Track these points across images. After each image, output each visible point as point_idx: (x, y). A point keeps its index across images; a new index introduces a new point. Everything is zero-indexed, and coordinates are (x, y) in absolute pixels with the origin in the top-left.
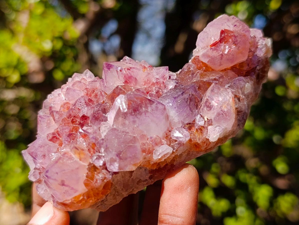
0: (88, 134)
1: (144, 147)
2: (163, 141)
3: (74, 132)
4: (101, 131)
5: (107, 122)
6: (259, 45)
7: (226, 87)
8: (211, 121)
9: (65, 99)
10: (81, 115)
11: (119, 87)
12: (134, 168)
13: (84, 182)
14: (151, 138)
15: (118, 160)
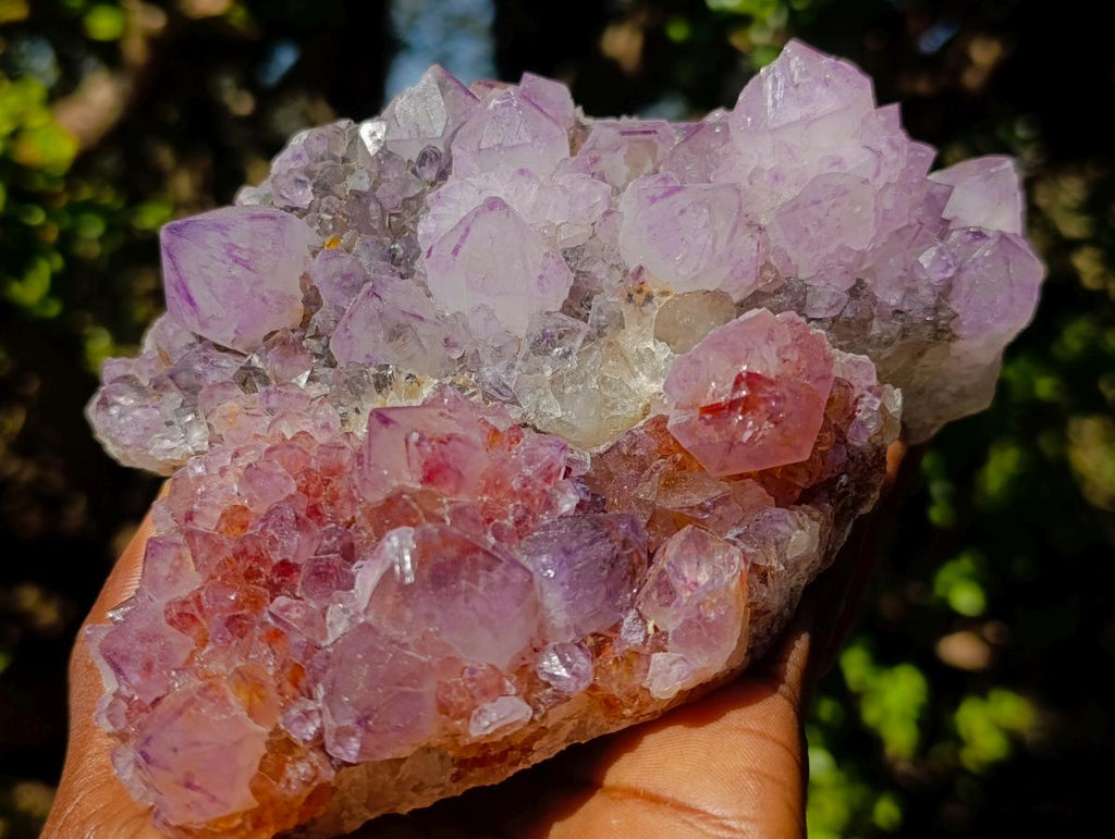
0: (286, 631)
1: (447, 696)
2: (508, 684)
3: (245, 612)
4: (328, 619)
5: (352, 591)
6: (860, 411)
7: (730, 536)
8: (664, 638)
9: (239, 494)
10: (276, 558)
11: (405, 497)
12: (407, 751)
13: (251, 783)
14: (473, 671)
15: (359, 734)
